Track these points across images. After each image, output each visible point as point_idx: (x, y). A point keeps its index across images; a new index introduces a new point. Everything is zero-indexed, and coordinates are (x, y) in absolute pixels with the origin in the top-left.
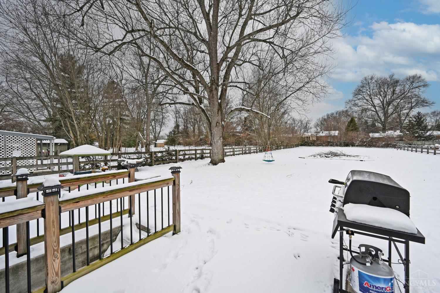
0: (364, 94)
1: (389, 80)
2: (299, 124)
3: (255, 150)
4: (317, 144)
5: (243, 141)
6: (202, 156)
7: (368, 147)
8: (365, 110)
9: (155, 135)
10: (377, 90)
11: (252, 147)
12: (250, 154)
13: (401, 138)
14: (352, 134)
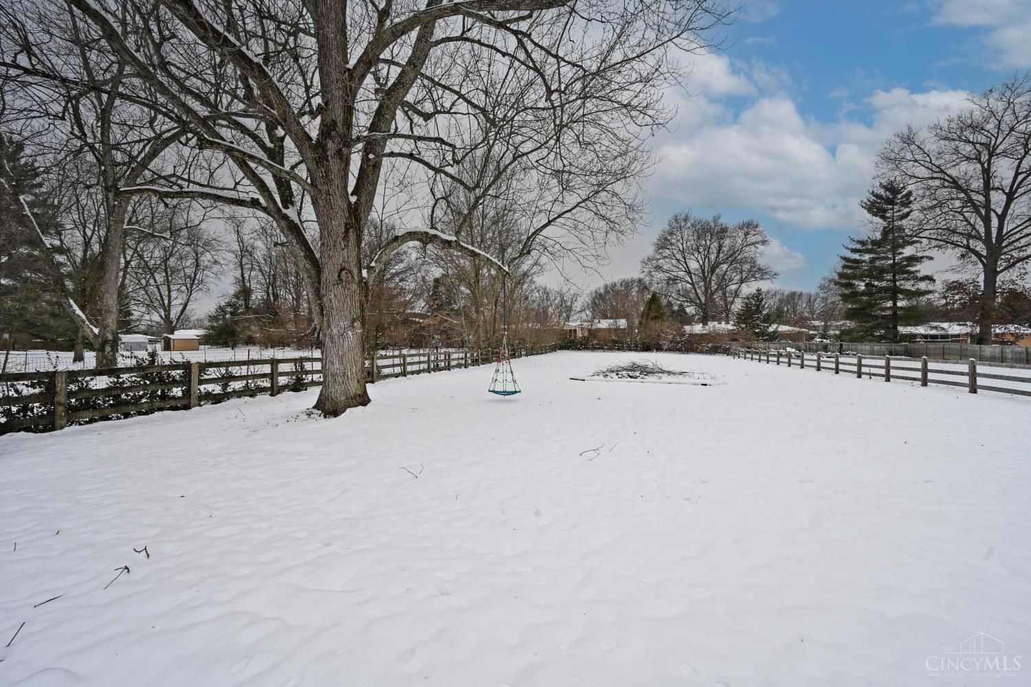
0: (674, 247)
1: (712, 224)
2: (556, 302)
3: (462, 359)
4: (593, 345)
5: (429, 336)
6: (299, 380)
7: (683, 353)
8: (673, 280)
9: (168, 316)
10: (693, 242)
11: (453, 353)
12: (449, 369)
13: (733, 336)
14: (656, 326)
